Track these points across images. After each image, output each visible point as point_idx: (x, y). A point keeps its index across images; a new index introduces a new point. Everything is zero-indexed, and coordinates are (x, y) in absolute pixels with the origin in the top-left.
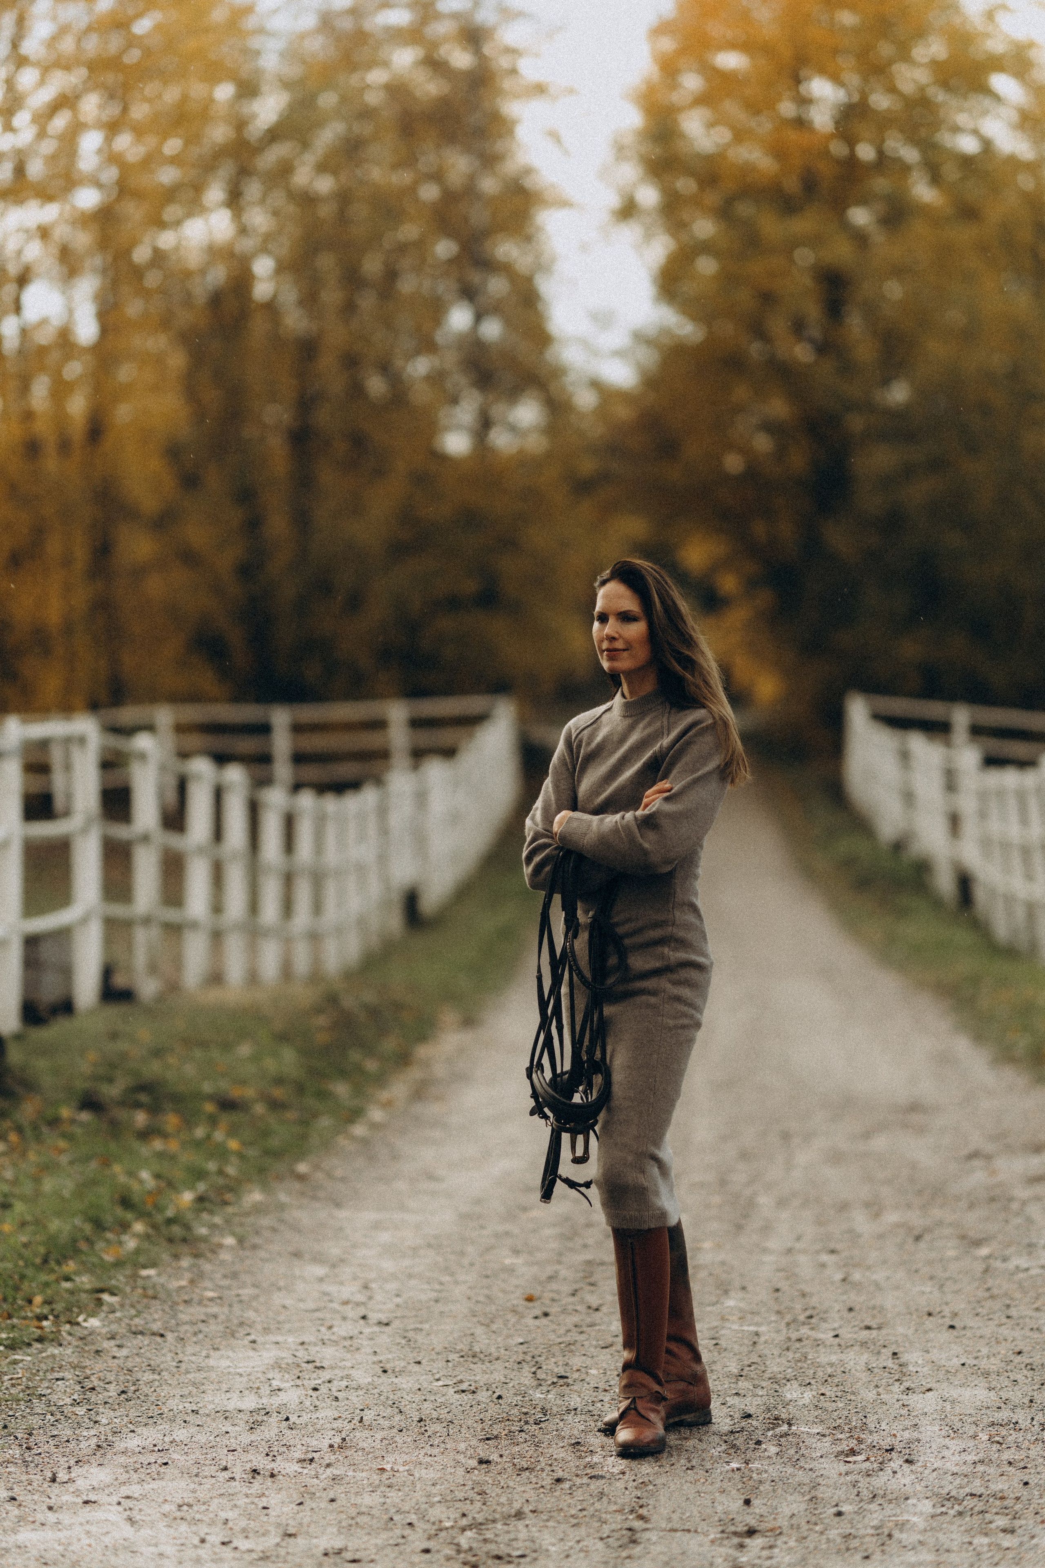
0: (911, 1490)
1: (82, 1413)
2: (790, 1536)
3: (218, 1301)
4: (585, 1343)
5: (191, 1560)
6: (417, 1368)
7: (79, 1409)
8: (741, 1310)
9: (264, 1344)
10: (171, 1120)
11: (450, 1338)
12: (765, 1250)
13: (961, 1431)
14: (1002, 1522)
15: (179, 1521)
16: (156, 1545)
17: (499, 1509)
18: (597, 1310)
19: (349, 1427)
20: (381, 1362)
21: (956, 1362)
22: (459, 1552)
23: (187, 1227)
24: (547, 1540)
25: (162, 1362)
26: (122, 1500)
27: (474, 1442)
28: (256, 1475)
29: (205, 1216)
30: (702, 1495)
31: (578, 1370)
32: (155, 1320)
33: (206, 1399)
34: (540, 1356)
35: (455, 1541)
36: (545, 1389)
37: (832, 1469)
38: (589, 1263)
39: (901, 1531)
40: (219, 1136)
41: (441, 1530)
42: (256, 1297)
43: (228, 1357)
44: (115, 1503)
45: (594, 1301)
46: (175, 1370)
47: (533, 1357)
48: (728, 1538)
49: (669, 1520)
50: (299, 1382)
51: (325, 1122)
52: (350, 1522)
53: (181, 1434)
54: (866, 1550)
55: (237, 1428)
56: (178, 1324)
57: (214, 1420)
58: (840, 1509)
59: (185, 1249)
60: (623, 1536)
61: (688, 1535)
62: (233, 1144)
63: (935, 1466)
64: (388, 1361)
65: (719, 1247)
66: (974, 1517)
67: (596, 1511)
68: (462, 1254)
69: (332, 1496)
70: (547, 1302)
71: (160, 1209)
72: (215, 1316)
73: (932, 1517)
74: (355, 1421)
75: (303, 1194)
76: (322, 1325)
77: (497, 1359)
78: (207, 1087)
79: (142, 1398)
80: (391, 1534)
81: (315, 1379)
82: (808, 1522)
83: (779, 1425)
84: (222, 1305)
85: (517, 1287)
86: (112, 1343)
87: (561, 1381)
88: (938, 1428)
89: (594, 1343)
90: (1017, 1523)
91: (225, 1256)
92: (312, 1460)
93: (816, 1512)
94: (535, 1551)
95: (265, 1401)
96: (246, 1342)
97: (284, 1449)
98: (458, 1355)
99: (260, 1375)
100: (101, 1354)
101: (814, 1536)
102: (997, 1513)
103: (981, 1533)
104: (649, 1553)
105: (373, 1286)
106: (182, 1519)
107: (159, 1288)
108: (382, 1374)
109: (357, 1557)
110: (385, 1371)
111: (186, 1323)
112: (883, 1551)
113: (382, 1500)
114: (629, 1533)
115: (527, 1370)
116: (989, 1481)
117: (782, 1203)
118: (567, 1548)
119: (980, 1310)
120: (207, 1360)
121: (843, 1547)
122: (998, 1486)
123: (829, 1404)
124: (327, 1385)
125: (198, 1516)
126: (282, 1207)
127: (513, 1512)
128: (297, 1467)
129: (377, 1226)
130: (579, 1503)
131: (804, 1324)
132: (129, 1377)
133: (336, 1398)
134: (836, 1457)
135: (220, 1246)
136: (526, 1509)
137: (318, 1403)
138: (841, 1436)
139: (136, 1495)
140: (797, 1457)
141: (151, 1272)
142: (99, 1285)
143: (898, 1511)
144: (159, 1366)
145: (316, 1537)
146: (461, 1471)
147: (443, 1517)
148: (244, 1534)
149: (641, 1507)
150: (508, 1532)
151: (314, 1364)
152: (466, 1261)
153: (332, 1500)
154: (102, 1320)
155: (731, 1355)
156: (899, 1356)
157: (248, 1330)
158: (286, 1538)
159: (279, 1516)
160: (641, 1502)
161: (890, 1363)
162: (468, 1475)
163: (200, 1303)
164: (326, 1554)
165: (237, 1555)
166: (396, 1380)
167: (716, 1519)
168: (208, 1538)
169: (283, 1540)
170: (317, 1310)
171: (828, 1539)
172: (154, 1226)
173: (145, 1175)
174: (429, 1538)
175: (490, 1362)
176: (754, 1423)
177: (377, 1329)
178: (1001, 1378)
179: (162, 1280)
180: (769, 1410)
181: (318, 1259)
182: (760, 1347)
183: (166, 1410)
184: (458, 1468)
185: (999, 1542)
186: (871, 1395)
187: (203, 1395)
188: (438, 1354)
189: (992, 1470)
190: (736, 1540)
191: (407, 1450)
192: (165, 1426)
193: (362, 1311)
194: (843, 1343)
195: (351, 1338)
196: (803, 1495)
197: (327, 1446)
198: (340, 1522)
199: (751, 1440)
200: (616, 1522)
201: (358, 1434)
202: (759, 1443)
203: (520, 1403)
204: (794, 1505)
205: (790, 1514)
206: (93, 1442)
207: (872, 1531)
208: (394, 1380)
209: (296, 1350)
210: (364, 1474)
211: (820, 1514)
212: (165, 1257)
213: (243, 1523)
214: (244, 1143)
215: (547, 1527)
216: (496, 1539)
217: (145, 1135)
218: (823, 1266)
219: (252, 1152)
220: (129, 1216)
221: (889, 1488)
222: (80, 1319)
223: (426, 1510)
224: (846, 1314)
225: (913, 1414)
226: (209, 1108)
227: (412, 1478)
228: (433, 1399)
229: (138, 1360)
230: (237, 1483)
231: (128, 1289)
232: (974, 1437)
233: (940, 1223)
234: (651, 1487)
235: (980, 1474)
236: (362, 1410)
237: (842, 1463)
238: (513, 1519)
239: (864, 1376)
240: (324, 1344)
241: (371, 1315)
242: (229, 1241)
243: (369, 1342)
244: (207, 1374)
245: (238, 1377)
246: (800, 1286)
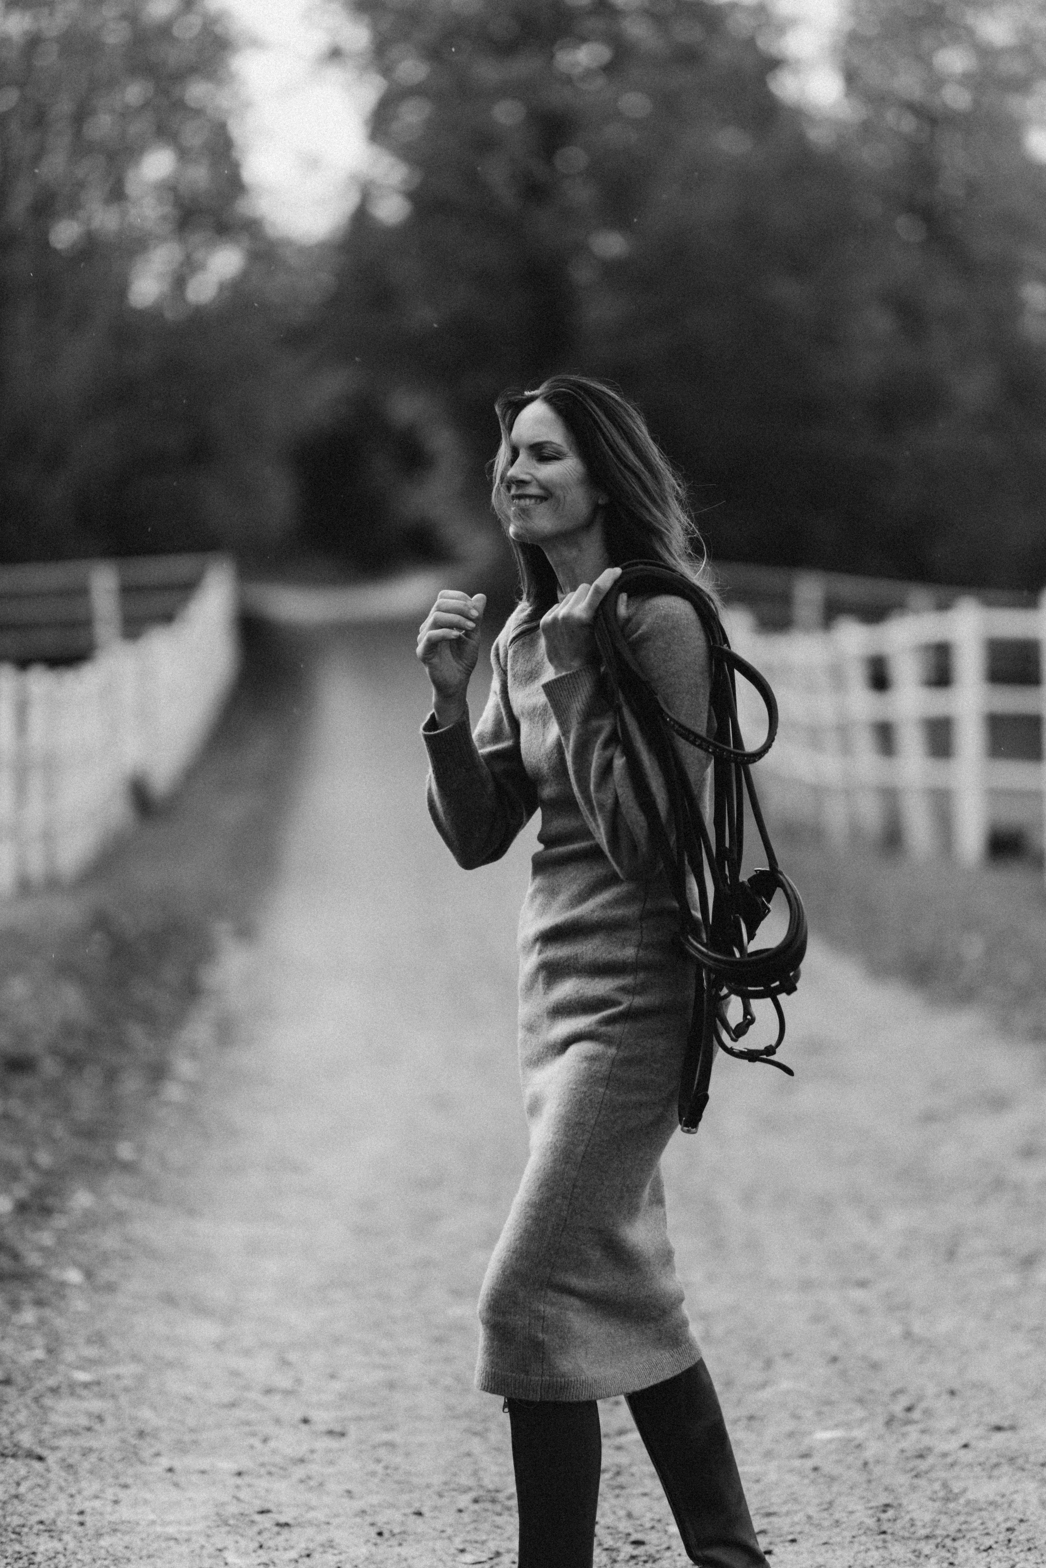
3: (96, 1389)
8: (809, 1398)
9: (186, 1472)
11: (443, 1463)
20: (364, 1512)
23: (14, 1254)
25: (57, 1515)
29: (32, 1234)
31: (653, 1528)
32: (21, 1427)
42: (141, 1380)
43: (146, 1502)
46: (79, 1529)
56: (54, 1435)
59: (26, 1296)
72: (100, 1419)
76: (254, 1434)
81: (285, 1549)
84: (102, 1396)
91: (79, 1304)
96: (160, 1470)
105: (292, 1358)
108: (379, 1540)
111: (66, 1432)
117: (747, 1200)
120: (118, 1509)
126: (121, 1217)
129: (254, 1248)
131: (908, 1422)
132: (17, 1547)
135: (63, 1284)
151: (269, 1515)
157: (155, 1446)
170: (233, 1405)
177: (330, 1443)
181: (201, 1309)
193: (297, 1408)
194: (983, 1460)
195: (302, 1461)
208: (398, 1549)
209: (238, 1487)
218: (862, 1310)
240: (270, 1473)
241: (313, 1415)
242: (74, 1276)
243: (331, 1470)
244: (127, 1538)
245: (172, 1543)
246: (859, 1350)
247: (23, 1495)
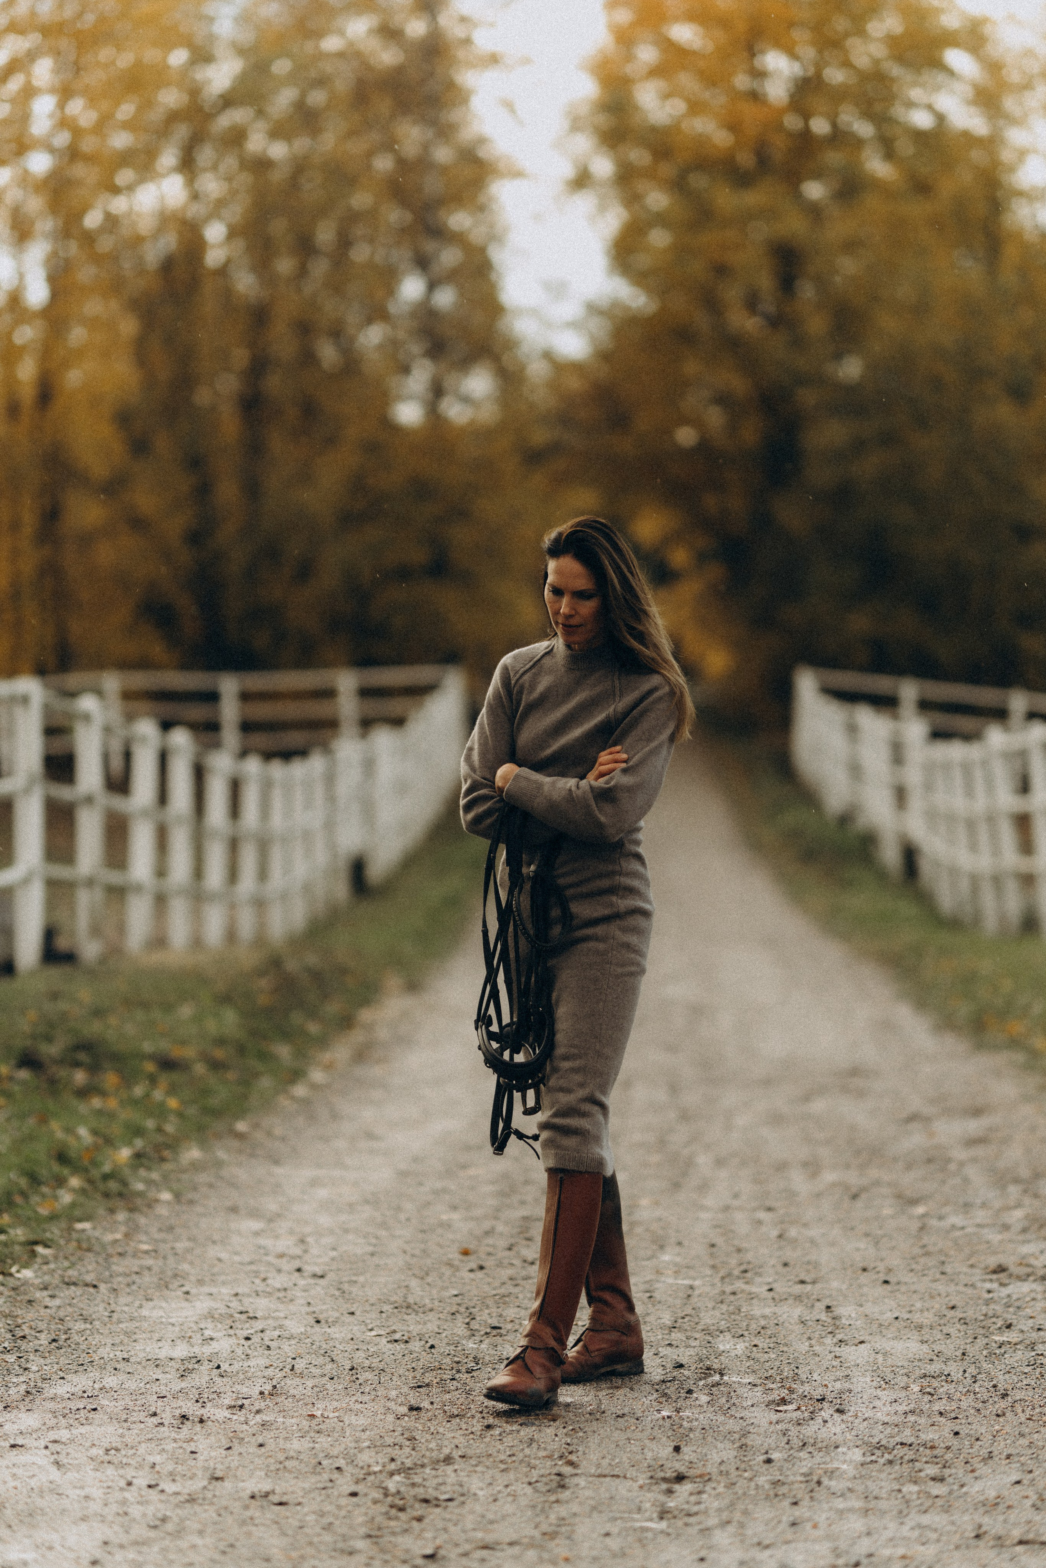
0: (841, 1439)
1: (13, 1360)
2: (719, 1482)
3: (153, 1254)
4: (520, 1295)
5: (116, 1502)
6: (351, 1319)
7: (9, 1356)
8: (676, 1264)
9: (198, 1295)
10: (110, 1079)
11: (385, 1291)
12: (703, 1208)
13: (892, 1383)
14: (932, 1470)
15: (106, 1464)
16: (82, 1488)
17: (428, 1454)
19: (280, 1375)
20: (314, 1312)
21: (890, 1316)
22: (386, 1495)
23: (125, 1184)
24: (475, 1484)
25: (94, 1312)
26: (50, 1445)
27: (405, 1389)
28: (185, 1421)
29: (142, 1172)
30: (632, 1442)
31: (512, 1321)
33: (138, 1348)
34: (474, 1307)
35: (384, 1485)
36: (478, 1338)
37: (762, 1417)
38: (525, 1218)
39: (830, 1479)
40: (158, 1095)
41: (369, 1474)
42: (188, 1250)
43: (161, 1307)
44: (43, 1446)
46: (107, 1319)
47: (467, 1308)
48: (657, 1483)
49: (598, 1466)
50: (231, 1332)
51: (266, 1082)
52: (278, 1466)
53: (111, 1381)
54: (794, 1497)
55: (168, 1376)
56: (111, 1276)
57: (145, 1367)
58: (769, 1456)
59: (121, 1203)
60: (551, 1481)
61: (617, 1481)
62: (173, 1103)
63: (866, 1415)
64: (321, 1313)
66: (904, 1465)
67: (526, 1456)
68: (399, 1209)
69: (260, 1441)
70: (483, 1256)
71: (95, 1164)
72: (149, 1269)
73: (862, 1465)
74: (287, 1370)
75: (240, 1152)
76: (256, 1277)
77: (431, 1310)
78: (148, 1047)
79: (73, 1346)
80: (318, 1478)
81: (247, 1329)
82: (737, 1469)
83: (711, 1375)
84: (156, 1258)
85: (453, 1241)
86: (45, 1293)
87: (495, 1332)
88: (868, 1379)
90: (947, 1472)
91: (161, 1210)
92: (241, 1407)
93: (745, 1459)
94: (463, 1495)
95: (197, 1350)
96: (179, 1293)
97: (215, 1396)
98: (392, 1306)
99: (192, 1325)
100: (34, 1304)
101: (742, 1483)
102: (926, 1462)
103: (910, 1481)
104: (577, 1497)
105: (309, 1239)
106: (109, 1462)
107: (93, 1241)
108: (315, 1325)
109: (284, 1500)
110: (318, 1322)
111: (120, 1275)
112: (811, 1497)
113: (311, 1445)
114: (558, 1478)
115: (460, 1320)
116: (919, 1430)
117: (720, 1162)
118: (495, 1492)
119: (914, 1266)
120: (139, 1311)
121: (772, 1493)
122: (929, 1435)
123: (762, 1355)
124: (260, 1334)
125: (125, 1461)
126: (219, 1164)
127: (442, 1456)
128: (227, 1413)
129: (314, 1183)
130: (508, 1449)
131: (738, 1278)
132: (60, 1326)
133: (268, 1347)
134: (767, 1406)
135: (157, 1201)
136: (456, 1454)
137: (250, 1352)
138: (772, 1386)
139: (64, 1440)
140: (727, 1406)
141: (86, 1225)
142: (32, 1237)
143: (828, 1459)
144: (91, 1316)
145: (243, 1481)
146: (390, 1418)
147: (371, 1461)
148: (171, 1478)
149: (571, 1453)
150: (437, 1476)
151: (248, 1314)
152: (402, 1217)
153: (261, 1445)
154: (35, 1272)
155: (664, 1307)
156: (833, 1309)
157: (182, 1282)
158: (213, 1481)
159: (207, 1460)
160: (571, 1448)
161: (823, 1316)
162: (398, 1421)
163: (134, 1256)
164: (253, 1497)
165: (163, 1497)
166: (329, 1330)
167: (646, 1465)
168: (135, 1481)
169: (210, 1483)
170: (251, 1263)
171: (757, 1485)
172: (90, 1181)
173: (83, 1132)
174: (357, 1482)
175: (424, 1313)
176: (686, 1373)
177: (312, 1281)
178: (935, 1332)
179: (97, 1234)
180: (701, 1360)
181: (255, 1213)
182: (694, 1300)
183: (97, 1358)
184: (388, 1415)
185: (928, 1490)
186: (804, 1347)
187: (134, 1344)
188: (372, 1305)
189: (922, 1421)
190: (664, 1486)
191: (337, 1397)
192: (95, 1374)
193: (297, 1264)
194: (777, 1297)
195: (285, 1290)
196: (733, 1442)
197: (258, 1393)
198: (268, 1466)
199: (683, 1389)
200: (546, 1467)
201: (289, 1382)
202: (690, 1392)
203: (453, 1352)
204: (724, 1452)
205: (719, 1461)
206: (23, 1387)
207: (802, 1479)
208: (327, 1330)
209: (230, 1301)
210: (294, 1421)
211: (750, 1460)
212: (101, 1211)
213: (170, 1467)
214: (183, 1102)
215: (476, 1472)
216: (424, 1483)
217: (83, 1093)
218: (760, 1222)
219: (191, 1111)
220: (66, 1171)
221: (819, 1437)
222: (13, 1270)
223: (355, 1455)
224: (780, 1268)
225: (846, 1365)
226: (150, 1067)
227: (342, 1424)
228: (365, 1348)
229: (70, 1309)
230: (165, 1429)
231: (62, 1242)
232: (906, 1388)
233: (877, 1183)
234: (581, 1434)
235: (910, 1424)
236: (294, 1359)
237: (773, 1412)
238: (442, 1464)
239: (798, 1329)
240: (258, 1295)
241: (306, 1268)
242: (166, 1196)
243: (303, 1293)
244: (137, 1324)
245: (170, 1326)
246: (736, 1242)
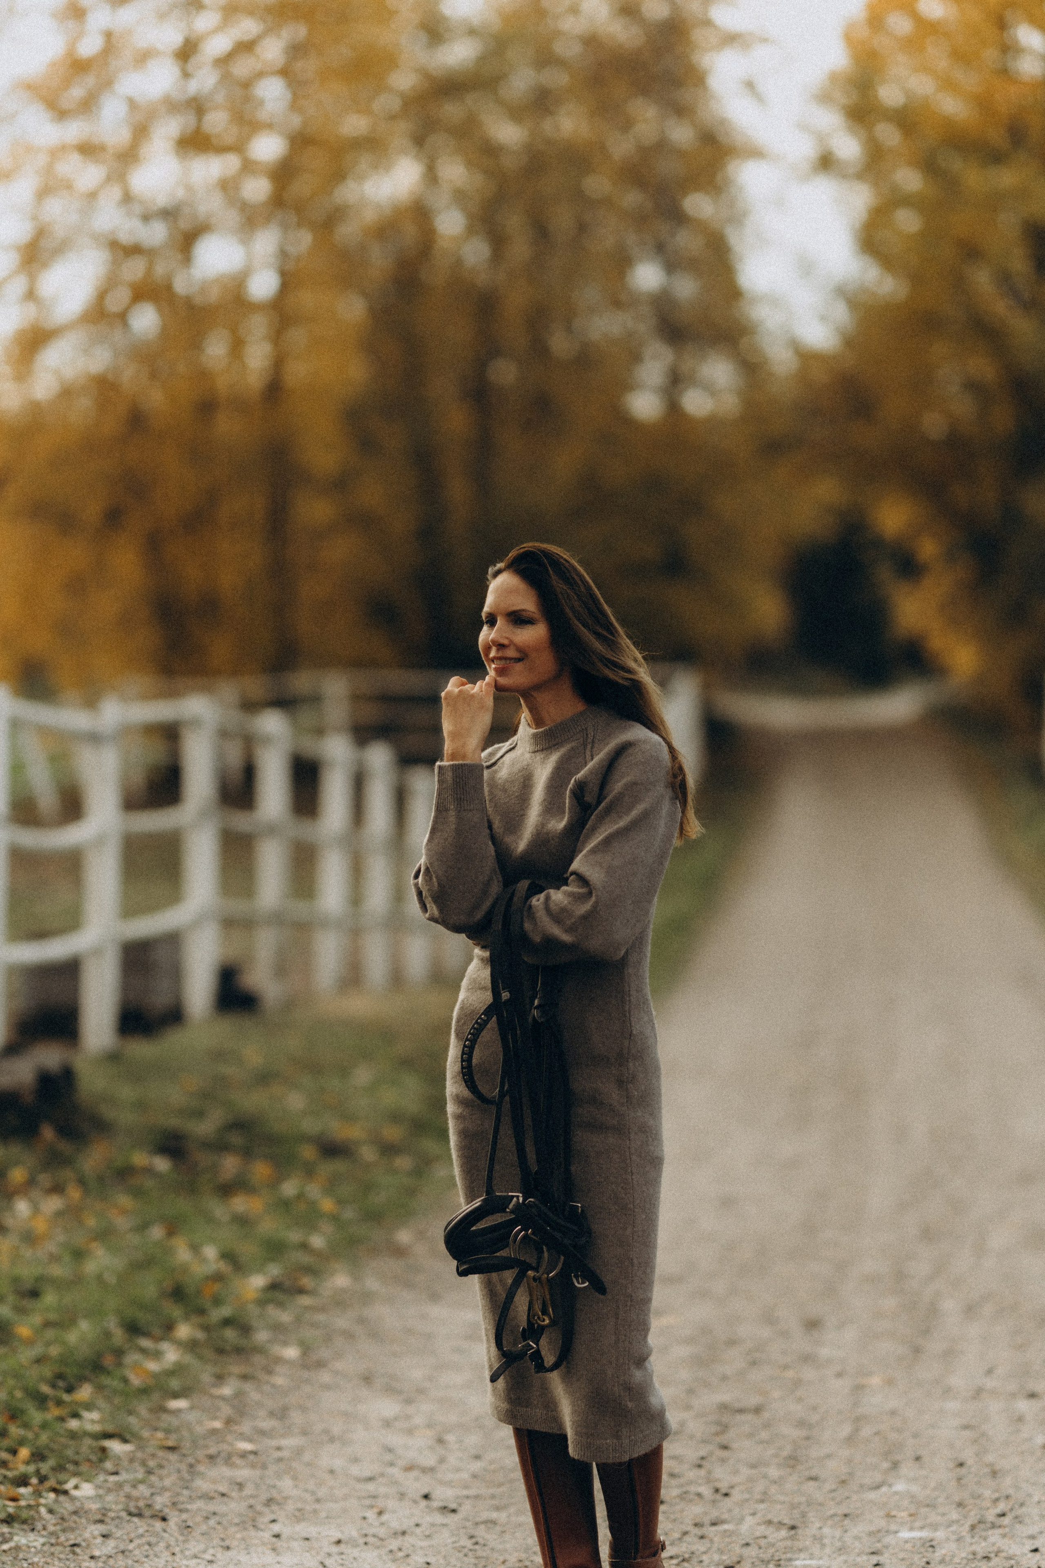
3: (251, 1458)
4: (704, 1558)
8: (913, 1500)
9: (291, 1538)
10: (261, 1170)
12: (948, 1391)
18: (726, 1495)
23: (245, 1329)
29: (272, 1311)
38: (724, 1407)
40: (314, 1190)
42: (299, 1452)
45: (723, 1476)
56: (189, 1498)
62: (327, 1205)
65: (890, 1382)
71: (217, 1303)
72: (241, 1486)
76: (371, 1507)
78: (310, 1126)
84: (253, 1466)
86: (98, 1529)
89: (716, 1557)
91: (281, 1379)
96: (267, 1535)
100: (77, 1550)
105: (450, 1438)
107: (184, 1433)
111: (202, 1497)
117: (970, 1310)
126: (366, 1299)
131: (993, 1526)
135: (279, 1360)
141: (181, 1404)
142: (110, 1428)
154: (98, 1487)
157: (275, 1513)
170: (371, 1479)
172: (206, 1328)
173: (210, 1252)
177: (439, 1519)
179: (192, 1417)
193: (427, 1484)
195: (404, 1533)
209: (329, 1555)
212: (206, 1379)
214: (340, 1202)
217: (226, 1190)
218: (1020, 1420)
219: (349, 1214)
220: (177, 1313)
222: (69, 1486)
226: (308, 1152)
231: (146, 1434)
241: (437, 1492)
242: (291, 1352)
243: (425, 1543)
246: (990, 1458)
247: (130, 1551)
